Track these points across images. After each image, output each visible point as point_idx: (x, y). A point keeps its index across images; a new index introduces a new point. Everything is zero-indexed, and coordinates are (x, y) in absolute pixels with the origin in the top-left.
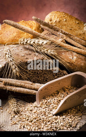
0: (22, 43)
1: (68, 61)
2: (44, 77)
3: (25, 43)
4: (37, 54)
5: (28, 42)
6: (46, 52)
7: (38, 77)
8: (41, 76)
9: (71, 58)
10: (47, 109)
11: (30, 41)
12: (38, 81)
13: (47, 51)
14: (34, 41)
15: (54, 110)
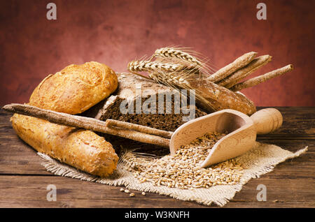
0: (135, 68)
1: (208, 96)
2: (173, 121)
3: (141, 68)
4: (161, 85)
5: (147, 66)
6: (175, 81)
7: (164, 121)
8: (169, 119)
9: (212, 91)
10: (190, 160)
11: (150, 64)
12: (163, 127)
13: (178, 79)
14: (156, 64)
15: (201, 161)
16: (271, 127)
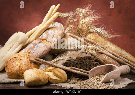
6: (91, 52)
7: (86, 67)
9: (105, 57)
16: (126, 72)
